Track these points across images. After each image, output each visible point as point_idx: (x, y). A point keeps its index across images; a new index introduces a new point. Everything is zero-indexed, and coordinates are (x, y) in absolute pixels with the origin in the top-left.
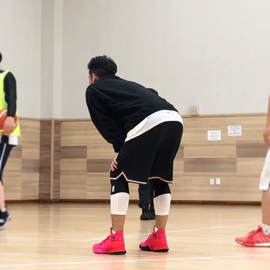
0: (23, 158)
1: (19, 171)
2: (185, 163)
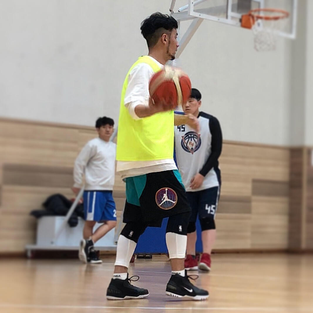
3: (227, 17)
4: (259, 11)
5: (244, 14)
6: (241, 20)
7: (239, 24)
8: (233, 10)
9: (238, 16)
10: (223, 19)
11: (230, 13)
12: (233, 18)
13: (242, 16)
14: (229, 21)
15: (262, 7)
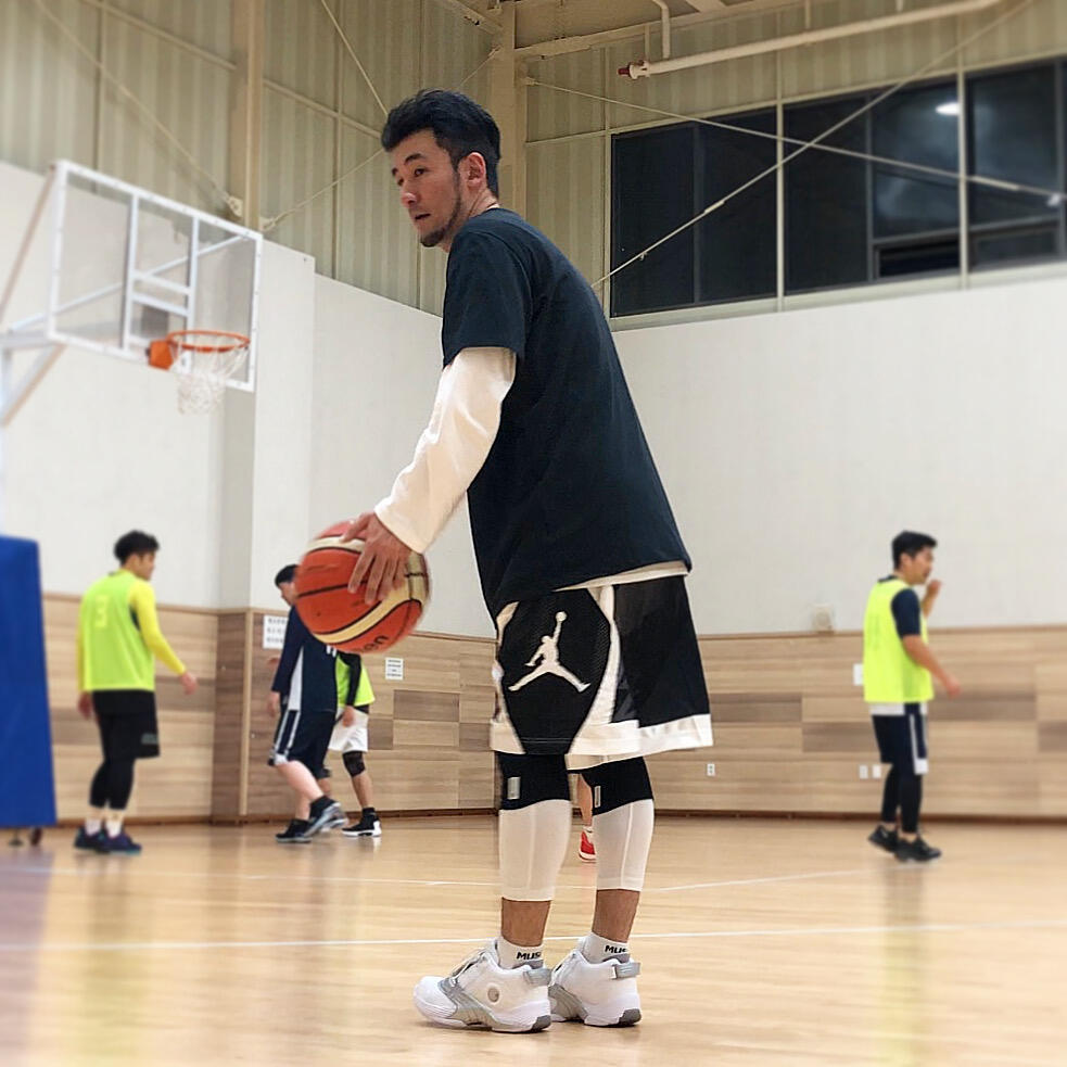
0: (461, 721)
1: (454, 748)
2: (804, 733)
3: (121, 345)
4: (184, 334)
5: (156, 339)
6: (148, 352)
7: (145, 359)
8: (133, 331)
9: (144, 343)
10: (114, 350)
11: (128, 338)
12: (133, 347)
13: (152, 344)
14: (126, 353)
15: (190, 327)
